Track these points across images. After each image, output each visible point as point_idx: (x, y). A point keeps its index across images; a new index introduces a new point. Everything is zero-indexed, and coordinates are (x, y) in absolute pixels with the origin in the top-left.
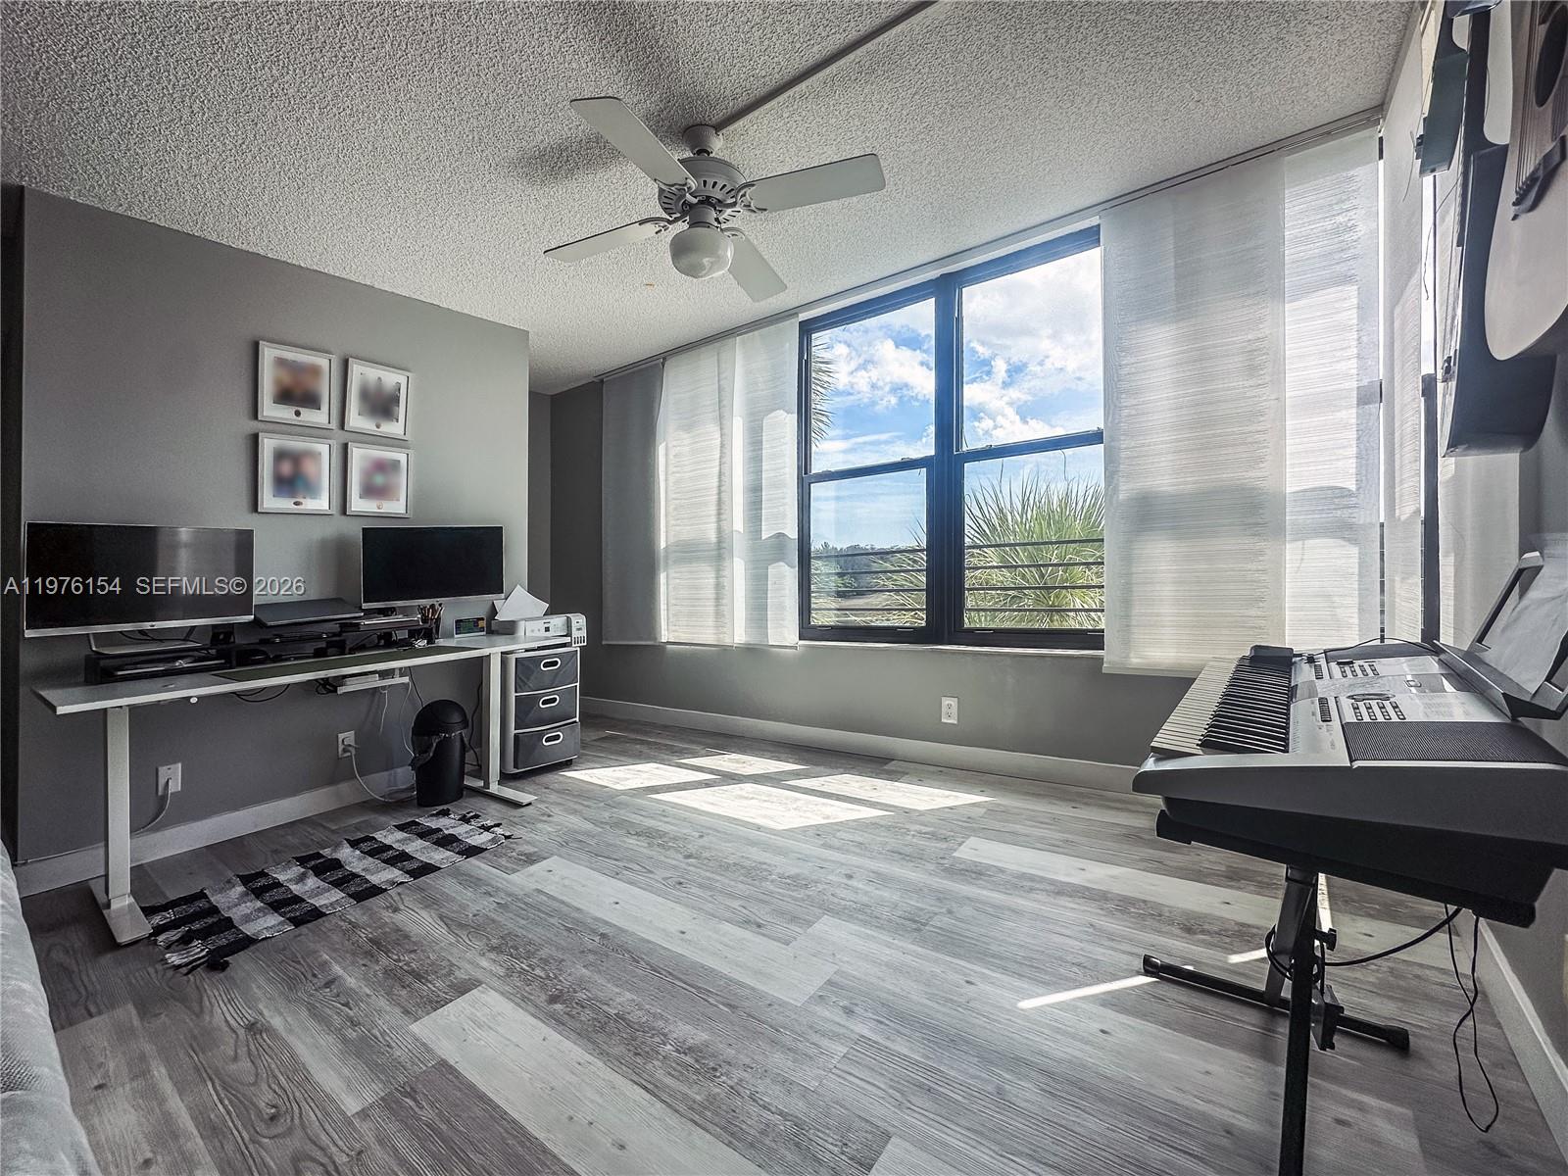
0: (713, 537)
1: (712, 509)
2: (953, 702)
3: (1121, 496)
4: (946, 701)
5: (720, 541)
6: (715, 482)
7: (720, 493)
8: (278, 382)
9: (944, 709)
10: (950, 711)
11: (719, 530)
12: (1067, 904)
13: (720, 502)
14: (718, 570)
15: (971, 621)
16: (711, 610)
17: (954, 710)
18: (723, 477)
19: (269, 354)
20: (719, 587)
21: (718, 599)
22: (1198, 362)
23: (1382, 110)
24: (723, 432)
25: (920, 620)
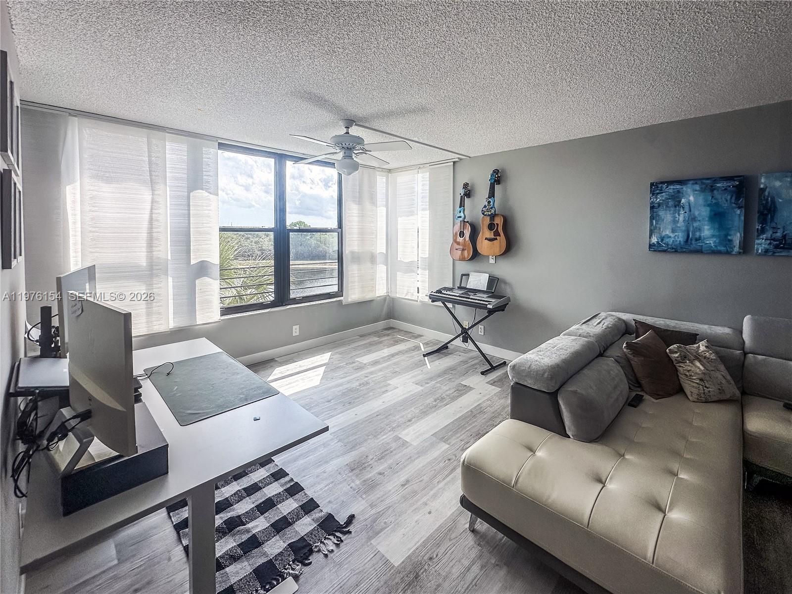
0: (144, 262)
2: (298, 327)
4: (293, 327)
5: (151, 264)
9: (294, 330)
10: (296, 331)
11: (150, 257)
15: (294, 295)
17: (298, 330)
23: (390, 171)
24: (156, 193)
25: (271, 298)
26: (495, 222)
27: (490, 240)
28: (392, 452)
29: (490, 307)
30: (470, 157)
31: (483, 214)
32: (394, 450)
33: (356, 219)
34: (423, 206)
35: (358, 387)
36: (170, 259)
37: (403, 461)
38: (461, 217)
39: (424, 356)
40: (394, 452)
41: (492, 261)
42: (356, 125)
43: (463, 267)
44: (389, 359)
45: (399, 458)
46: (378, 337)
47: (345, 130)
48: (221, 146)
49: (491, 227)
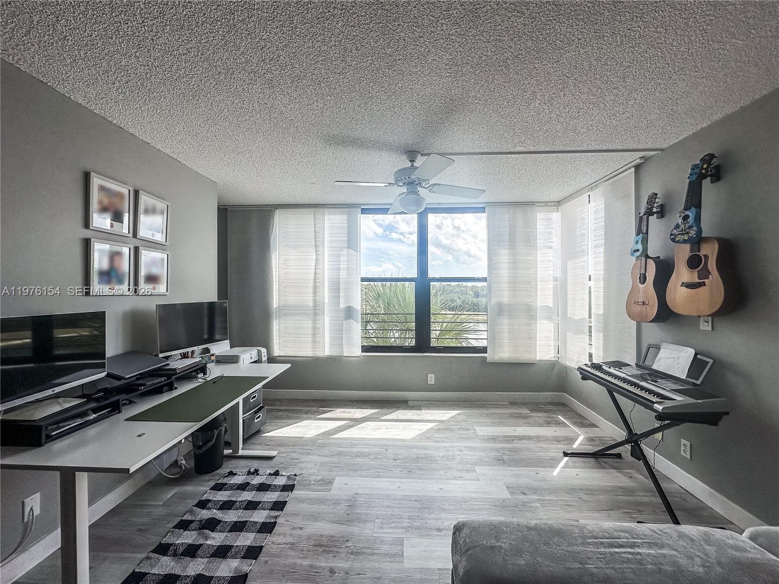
0: (311, 304)
1: (311, 290)
2: (433, 375)
3: (492, 303)
4: (429, 375)
5: (315, 306)
6: (312, 276)
7: (315, 282)
8: (100, 202)
9: (429, 378)
10: (431, 379)
11: (315, 300)
12: (526, 442)
13: (315, 287)
14: (315, 321)
15: (434, 343)
16: (310, 339)
17: (433, 379)
18: (317, 275)
19: (96, 182)
20: (314, 328)
21: (314, 335)
22: (514, 264)
23: (559, 203)
24: (318, 253)
25: (413, 343)
26: (702, 253)
27: (690, 286)
28: (372, 554)
29: (659, 407)
30: (662, 150)
31: (673, 240)
32: (378, 554)
33: (506, 265)
34: (596, 242)
35: (438, 458)
36: (327, 302)
37: (368, 575)
38: (638, 250)
39: (566, 454)
40: (375, 557)
41: (706, 327)
42: (422, 155)
43: (653, 333)
44: (513, 440)
45: (369, 568)
46: (530, 411)
47: (409, 164)
48: (364, 211)
49: (694, 262)
